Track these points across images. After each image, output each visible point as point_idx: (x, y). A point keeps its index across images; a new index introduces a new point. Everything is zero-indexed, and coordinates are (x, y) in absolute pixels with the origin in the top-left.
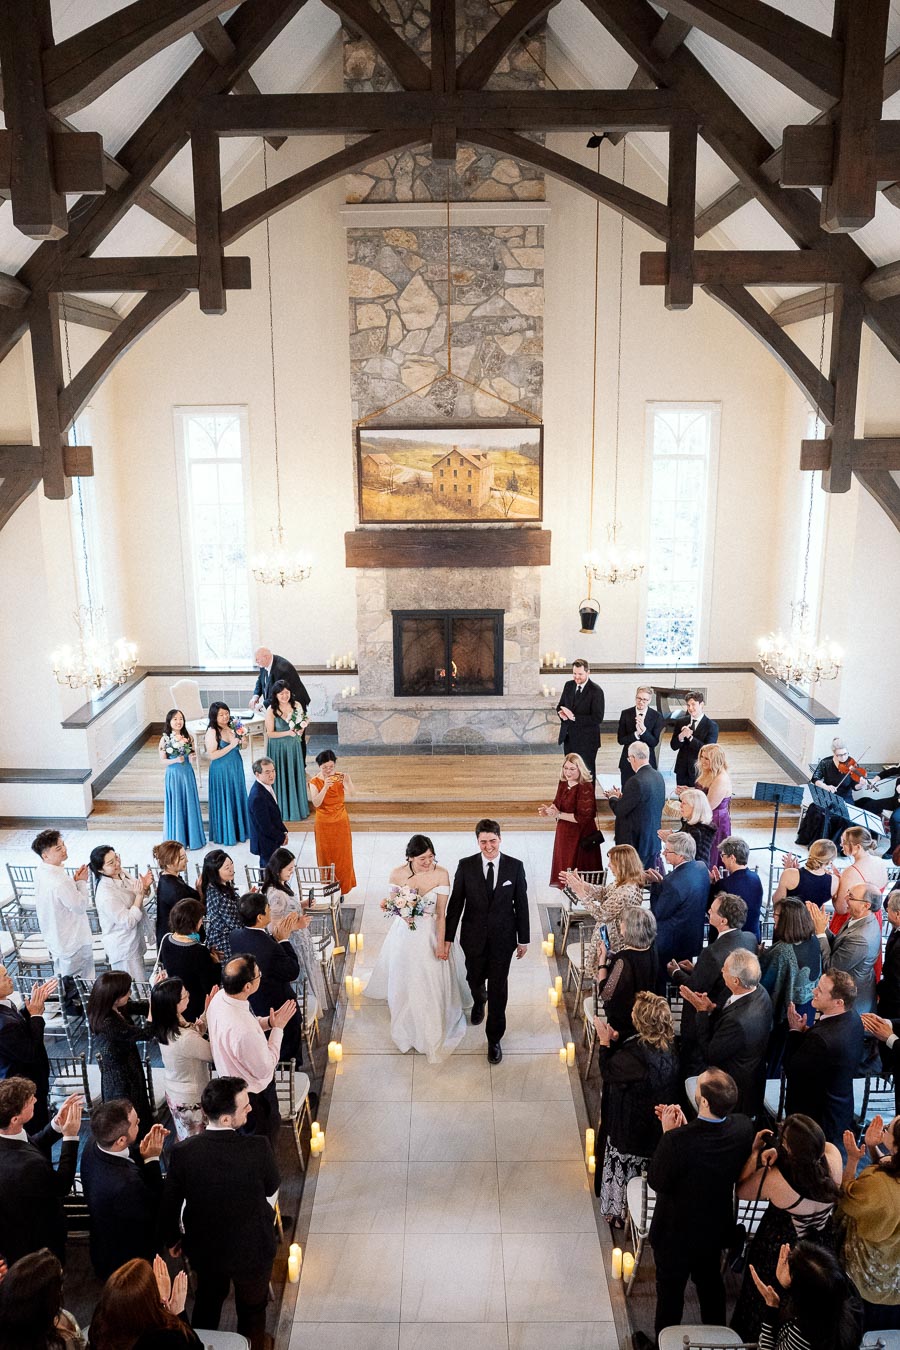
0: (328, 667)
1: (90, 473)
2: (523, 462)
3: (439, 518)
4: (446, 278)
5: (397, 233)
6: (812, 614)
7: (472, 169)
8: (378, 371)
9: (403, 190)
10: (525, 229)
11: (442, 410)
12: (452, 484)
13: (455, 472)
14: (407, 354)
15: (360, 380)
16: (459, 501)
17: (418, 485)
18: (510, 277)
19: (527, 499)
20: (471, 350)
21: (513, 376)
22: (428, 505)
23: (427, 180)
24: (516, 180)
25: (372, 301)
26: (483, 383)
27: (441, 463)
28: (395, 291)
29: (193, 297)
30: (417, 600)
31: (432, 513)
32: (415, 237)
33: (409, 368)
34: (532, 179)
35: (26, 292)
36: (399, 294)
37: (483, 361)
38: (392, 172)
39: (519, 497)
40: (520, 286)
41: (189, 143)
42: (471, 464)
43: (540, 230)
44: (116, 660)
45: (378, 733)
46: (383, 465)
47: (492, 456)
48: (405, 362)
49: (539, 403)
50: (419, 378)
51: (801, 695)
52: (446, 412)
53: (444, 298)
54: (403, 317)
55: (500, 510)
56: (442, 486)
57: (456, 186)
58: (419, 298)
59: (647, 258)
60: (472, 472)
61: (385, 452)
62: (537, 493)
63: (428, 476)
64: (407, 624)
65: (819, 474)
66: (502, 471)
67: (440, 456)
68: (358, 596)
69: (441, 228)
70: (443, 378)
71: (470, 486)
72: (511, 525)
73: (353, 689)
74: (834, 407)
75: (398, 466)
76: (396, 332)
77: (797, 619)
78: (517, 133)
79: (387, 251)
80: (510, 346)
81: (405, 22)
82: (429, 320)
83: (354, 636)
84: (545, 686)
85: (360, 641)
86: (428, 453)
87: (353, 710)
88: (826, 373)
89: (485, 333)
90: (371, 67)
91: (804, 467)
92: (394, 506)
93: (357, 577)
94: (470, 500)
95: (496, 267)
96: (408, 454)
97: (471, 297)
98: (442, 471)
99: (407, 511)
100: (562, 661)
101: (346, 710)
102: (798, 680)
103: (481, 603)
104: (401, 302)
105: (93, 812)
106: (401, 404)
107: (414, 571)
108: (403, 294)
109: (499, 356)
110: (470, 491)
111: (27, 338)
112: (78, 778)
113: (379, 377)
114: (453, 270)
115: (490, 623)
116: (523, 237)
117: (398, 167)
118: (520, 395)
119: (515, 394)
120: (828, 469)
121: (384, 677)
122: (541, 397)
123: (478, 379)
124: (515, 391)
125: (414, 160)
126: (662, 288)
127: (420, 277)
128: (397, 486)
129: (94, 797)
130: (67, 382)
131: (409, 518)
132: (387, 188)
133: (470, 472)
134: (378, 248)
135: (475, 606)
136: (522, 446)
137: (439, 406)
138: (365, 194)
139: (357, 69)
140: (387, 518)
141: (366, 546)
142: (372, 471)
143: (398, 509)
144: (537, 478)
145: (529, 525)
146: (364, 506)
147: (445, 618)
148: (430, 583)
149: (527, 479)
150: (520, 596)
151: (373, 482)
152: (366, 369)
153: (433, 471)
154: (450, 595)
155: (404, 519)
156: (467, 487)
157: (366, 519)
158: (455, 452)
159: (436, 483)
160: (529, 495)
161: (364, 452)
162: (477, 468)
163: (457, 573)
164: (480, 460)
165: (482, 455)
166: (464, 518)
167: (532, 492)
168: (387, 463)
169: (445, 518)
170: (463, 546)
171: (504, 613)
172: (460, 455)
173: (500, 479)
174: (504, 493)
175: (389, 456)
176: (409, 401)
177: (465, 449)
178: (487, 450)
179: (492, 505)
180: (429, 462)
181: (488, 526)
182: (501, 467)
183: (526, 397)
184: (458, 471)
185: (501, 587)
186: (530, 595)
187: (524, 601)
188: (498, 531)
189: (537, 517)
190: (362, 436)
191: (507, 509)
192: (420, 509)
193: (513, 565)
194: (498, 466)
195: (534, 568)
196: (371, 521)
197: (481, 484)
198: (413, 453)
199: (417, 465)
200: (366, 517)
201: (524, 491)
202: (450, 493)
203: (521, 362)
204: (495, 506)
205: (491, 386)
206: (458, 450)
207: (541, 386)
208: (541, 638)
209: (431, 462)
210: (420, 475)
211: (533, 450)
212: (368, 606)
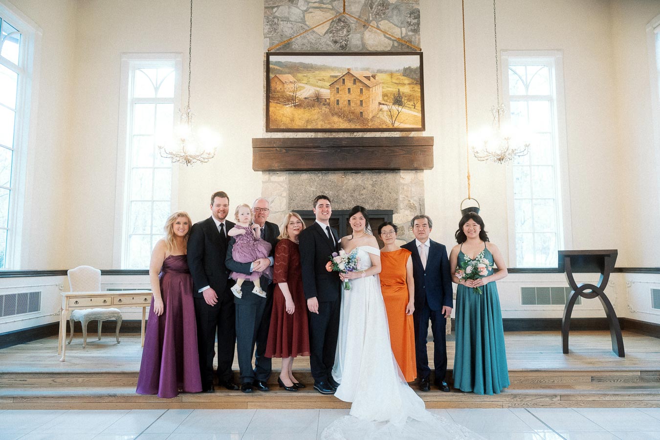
2: (407, 81)
3: (336, 127)
8: (286, 15)
11: (338, 45)
12: (347, 99)
13: (349, 89)
14: (309, 2)
15: (272, 22)
16: (353, 113)
17: (318, 100)
19: (410, 112)
21: (395, 19)
22: (325, 117)
26: (371, 24)
27: (337, 83)
31: (329, 123)
33: (311, 12)
39: (404, 110)
42: (363, 84)
46: (287, 83)
47: (380, 77)
48: (308, 8)
49: (417, 39)
50: (319, 21)
52: (342, 47)
55: (388, 121)
56: (338, 101)
60: (364, 91)
61: (289, 73)
62: (419, 106)
63: (326, 93)
66: (389, 89)
67: (336, 77)
70: (340, 20)
71: (361, 101)
72: (397, 135)
75: (301, 85)
86: (327, 74)
92: (296, 115)
94: (361, 113)
96: (310, 75)
98: (338, 89)
99: (308, 121)
103: (372, 204)
106: (305, 41)
107: (313, 175)
109: (384, 5)
110: (361, 104)
113: (287, 20)
118: (402, 33)
119: (399, 32)
122: (419, 35)
123: (367, 22)
124: (399, 29)
128: (300, 100)
131: (309, 127)
133: (361, 90)
136: (405, 70)
137: (335, 42)
140: (290, 126)
141: (271, 149)
142: (278, 89)
143: (300, 119)
144: (419, 94)
145: (413, 134)
146: (270, 117)
147: (340, 217)
148: (327, 187)
149: (411, 96)
150: (407, 198)
151: (279, 97)
152: (277, 14)
153: (330, 89)
154: (343, 198)
155: (305, 128)
156: (359, 102)
157: (272, 128)
158: (349, 73)
159: (332, 99)
160: (413, 109)
161: (272, 73)
162: (367, 87)
163: (351, 178)
164: (370, 80)
165: (372, 76)
166: (357, 127)
167: (415, 106)
168: (291, 82)
169: (341, 127)
170: (357, 149)
171: (393, 214)
172: (353, 76)
173: (387, 96)
174: (390, 107)
175: (293, 76)
176: (311, 38)
177: (357, 72)
178: (376, 72)
179: (381, 117)
180: (327, 81)
181: (378, 135)
182: (388, 86)
183: (407, 35)
184: (351, 89)
185: (389, 191)
186: (415, 198)
187: (410, 203)
188: (386, 138)
189: (421, 127)
190: (270, 60)
191: (394, 120)
192: (319, 120)
193: (400, 170)
194: (385, 86)
195: (418, 174)
196: (277, 129)
197: (371, 100)
198: (314, 74)
199: (317, 84)
200: (272, 127)
201: (408, 106)
202: (345, 107)
203: (402, 8)
204: (383, 118)
205: (377, 26)
206: (351, 72)
207: (418, 26)
209: (329, 81)
210: (318, 92)
211: (415, 72)
212: (271, 207)
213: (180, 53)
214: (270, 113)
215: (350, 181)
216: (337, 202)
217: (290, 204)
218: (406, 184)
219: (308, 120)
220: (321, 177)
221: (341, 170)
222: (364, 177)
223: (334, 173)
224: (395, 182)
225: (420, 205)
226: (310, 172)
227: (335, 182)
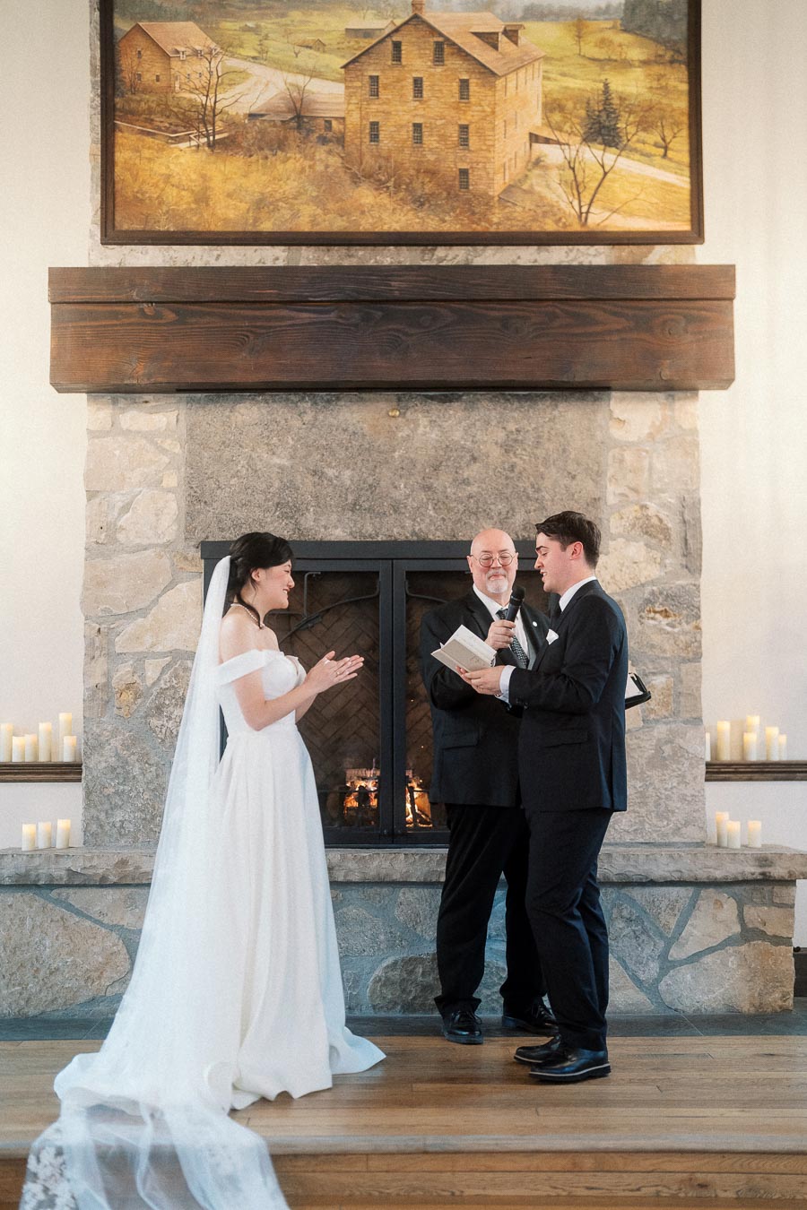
2: (636, 54)
3: (366, 225)
12: (408, 119)
13: (418, 83)
16: (432, 173)
17: (297, 121)
19: (650, 171)
22: (327, 185)
27: (373, 56)
30: (290, 510)
31: (342, 212)
39: (625, 165)
42: (468, 61)
46: (185, 58)
47: (537, 35)
55: (563, 205)
56: (375, 126)
60: (473, 88)
61: (190, 17)
62: (682, 152)
63: (329, 95)
66: (575, 84)
67: (367, 33)
68: (91, 495)
71: (464, 129)
72: (598, 256)
73: (63, 824)
83: (76, 629)
84: (726, 816)
86: (333, 24)
87: (51, 886)
92: (218, 186)
93: (93, 434)
94: (464, 173)
96: (267, 25)
98: (375, 80)
99: (260, 204)
100: (773, 741)
110: (464, 142)
128: (231, 123)
131: (267, 226)
133: (464, 85)
136: (632, 8)
140: (193, 223)
141: (121, 308)
142: (148, 78)
143: (229, 195)
144: (682, 104)
145: (659, 256)
146: (118, 187)
147: (380, 567)
148: (333, 453)
149: (651, 109)
150: (632, 496)
151: (151, 112)
153: (344, 80)
154: (396, 494)
155: (250, 228)
156: (454, 133)
157: (125, 227)
158: (416, 20)
159: (354, 119)
160: (658, 160)
161: (123, 15)
162: (487, 74)
163: (423, 421)
164: (495, 47)
165: (505, 32)
166: (446, 228)
167: (666, 148)
168: (196, 53)
169: (386, 228)
170: (443, 311)
172: (433, 31)
173: (561, 108)
174: (574, 153)
175: (205, 30)
177: (446, 16)
178: (519, 14)
179: (537, 189)
180: (331, 52)
181: (526, 256)
182: (565, 69)
184: (426, 84)
185: (572, 467)
186: (662, 495)
187: (648, 518)
188: (557, 269)
189: (685, 227)
191: (586, 199)
192: (304, 198)
193: (608, 389)
194: (554, 69)
195: (678, 405)
196: (144, 231)
197: (499, 122)
198: (283, 21)
199: (295, 62)
200: (124, 223)
201: (639, 146)
202: (401, 150)
204: (551, 196)
206: (427, 16)
208: (707, 640)
209: (338, 50)
210: (301, 90)
211: (668, 15)
212: (122, 528)
214: (117, 170)
215: (421, 430)
216: (370, 510)
217: (191, 515)
218: (633, 444)
219: (261, 200)
220: (308, 417)
221: (388, 389)
222: (475, 416)
223: (362, 399)
224: (592, 437)
225: (685, 522)
226: (267, 396)
227: (364, 435)
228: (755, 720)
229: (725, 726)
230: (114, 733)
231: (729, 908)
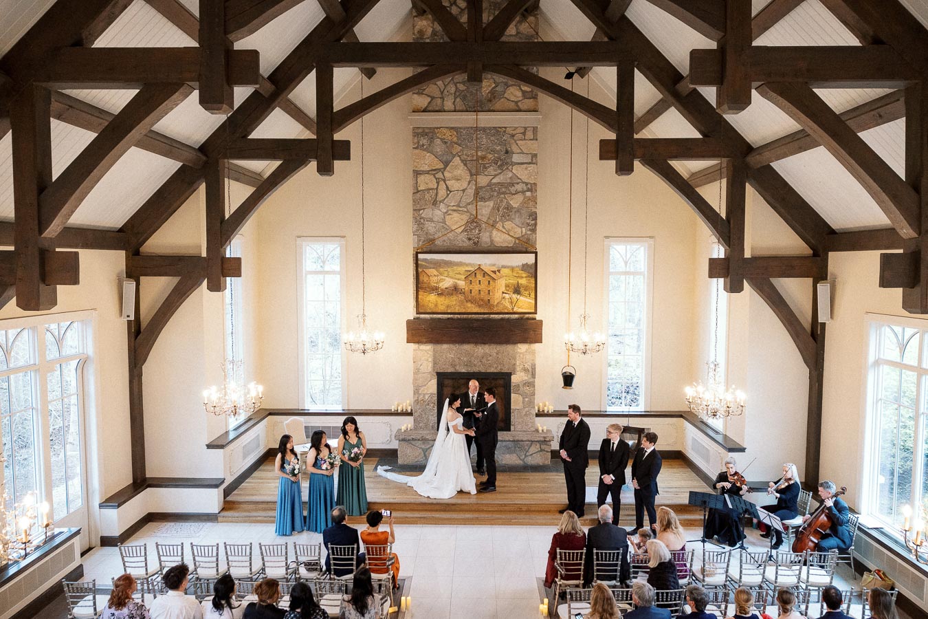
0: (393, 410)
1: (239, 275)
2: (524, 275)
3: (469, 311)
4: (475, 158)
5: (444, 131)
6: (722, 369)
7: (493, 92)
8: (431, 216)
9: (449, 104)
10: (526, 128)
11: (472, 242)
12: (477, 289)
13: (480, 281)
14: (449, 206)
15: (419, 222)
16: (482, 300)
17: (455, 289)
18: (516, 158)
19: (527, 300)
20: (491, 204)
21: (517, 221)
22: (462, 303)
23: (464, 98)
24: (520, 99)
25: (428, 172)
26: (498, 225)
27: (471, 276)
28: (443, 167)
29: (313, 164)
30: (453, 365)
31: (464, 308)
32: (455, 133)
33: (450, 215)
34: (531, 98)
35: (204, 158)
36: (445, 169)
37: (499, 211)
38: (442, 93)
39: (522, 298)
40: (522, 164)
41: (314, 72)
42: (490, 276)
43: (535, 130)
44: (248, 396)
45: (425, 456)
46: (432, 277)
47: (504, 271)
48: (448, 211)
49: (534, 238)
50: (457, 221)
51: (717, 432)
52: (474, 243)
53: (474, 171)
54: (447, 182)
55: (509, 306)
56: (471, 290)
57: (481, 101)
58: (458, 170)
59: (604, 143)
60: (491, 282)
61: (433, 268)
62: (533, 295)
63: (462, 284)
64: (447, 382)
65: (721, 280)
66: (511, 281)
67: (470, 271)
68: (414, 362)
69: (472, 128)
70: (473, 222)
71: (489, 291)
72: (516, 317)
73: (409, 426)
74: (729, 237)
75: (443, 277)
76: (442, 192)
77: (711, 374)
78: (521, 67)
79: (438, 141)
80: (515, 202)
81: (451, 5)
82: (465, 185)
83: (412, 389)
84: (539, 425)
85: (414, 394)
86: (462, 269)
87: (409, 440)
88: (723, 215)
89: (500, 193)
90: (430, 30)
91: (711, 275)
92: (439, 302)
93: (414, 350)
94: (489, 300)
95: (507, 152)
96: (449, 269)
97: (491, 170)
98: (471, 281)
99: (448, 306)
100: (550, 408)
101: (403, 440)
102: (714, 415)
103: (496, 368)
104: (447, 174)
105: (223, 509)
106: (445, 238)
107: (452, 346)
108: (448, 168)
109: (509, 208)
110: (489, 293)
111: (203, 188)
112: (214, 484)
113: (431, 220)
114: (479, 154)
115: (501, 382)
116: (524, 133)
117: (446, 91)
118: (522, 233)
119: (519, 232)
120: (727, 277)
121: (430, 417)
122: (536, 234)
123: (495, 222)
124: (519, 230)
125: (456, 86)
126: (614, 162)
127: (458, 158)
128: (442, 290)
129: (225, 498)
130: (227, 216)
131: (449, 311)
132: (438, 104)
133: (489, 281)
134: (432, 140)
135: (492, 370)
136: (523, 265)
137: (470, 239)
138: (424, 107)
139: (421, 32)
140: (434, 310)
141: (421, 329)
142: (425, 281)
143: (441, 305)
144: (534, 285)
145: (528, 317)
146: (419, 302)
148: (462, 354)
149: (527, 287)
150: (522, 364)
151: (426, 287)
152: (423, 215)
153: (465, 281)
154: (476, 363)
155: (445, 311)
156: (487, 292)
157: (421, 311)
158: (479, 268)
159: (467, 289)
160: (528, 297)
161: (420, 268)
162: (494, 279)
163: (480, 348)
164: (496, 274)
165: (497, 271)
166: (485, 311)
167: (530, 295)
168: (435, 275)
169: (473, 311)
170: (484, 330)
171: (511, 375)
172: (483, 270)
173: (509, 286)
174: (511, 296)
175: (437, 271)
176: (450, 236)
177: (486, 267)
178: (500, 267)
179: (504, 303)
180: (462, 275)
181: (500, 317)
182: (510, 279)
183: (526, 234)
185: (509, 358)
186: (528, 363)
187: (525, 367)
188: (507, 320)
189: (533, 311)
190: (419, 257)
191: (513, 306)
192: (456, 305)
193: (517, 343)
194: (507, 278)
195: (531, 346)
196: (424, 312)
197: (496, 289)
198: (452, 269)
199: (455, 277)
201: (524, 294)
202: (476, 295)
203: (522, 212)
204: (506, 305)
205: (503, 227)
206: (481, 267)
207: (535, 227)
208: (536, 392)
209: (464, 275)
210: (456, 283)
211: (531, 268)
212: (420, 369)
213: (344, 237)
214: (419, 299)
215: (480, 350)
216: (469, 365)
217: (434, 367)
218: (522, 353)
220: (457, 348)
221: (473, 343)
222: (491, 347)
223: (468, 344)
224: (514, 352)
225: (532, 368)
226: (449, 343)
227: (468, 351)
228: (547, 403)
229: (541, 404)
230: (419, 409)
231: (538, 446)
